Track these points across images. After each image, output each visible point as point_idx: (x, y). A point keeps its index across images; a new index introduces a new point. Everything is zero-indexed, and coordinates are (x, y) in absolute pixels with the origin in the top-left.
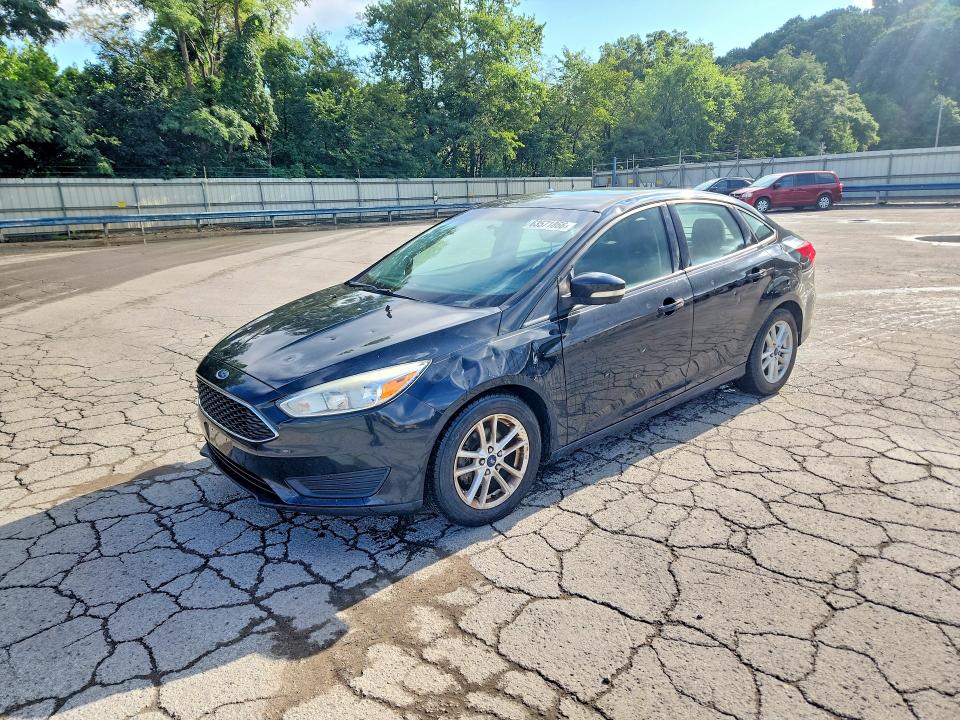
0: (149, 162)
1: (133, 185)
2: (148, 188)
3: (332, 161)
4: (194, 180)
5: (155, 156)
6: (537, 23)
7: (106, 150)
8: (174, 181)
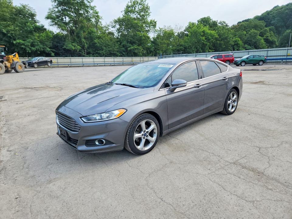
0: (61, 54)
1: (57, 58)
2: (60, 59)
3: (99, 54)
4: (69, 58)
5: (62, 53)
6: (155, 21)
7: (53, 52)
8: (65, 58)
